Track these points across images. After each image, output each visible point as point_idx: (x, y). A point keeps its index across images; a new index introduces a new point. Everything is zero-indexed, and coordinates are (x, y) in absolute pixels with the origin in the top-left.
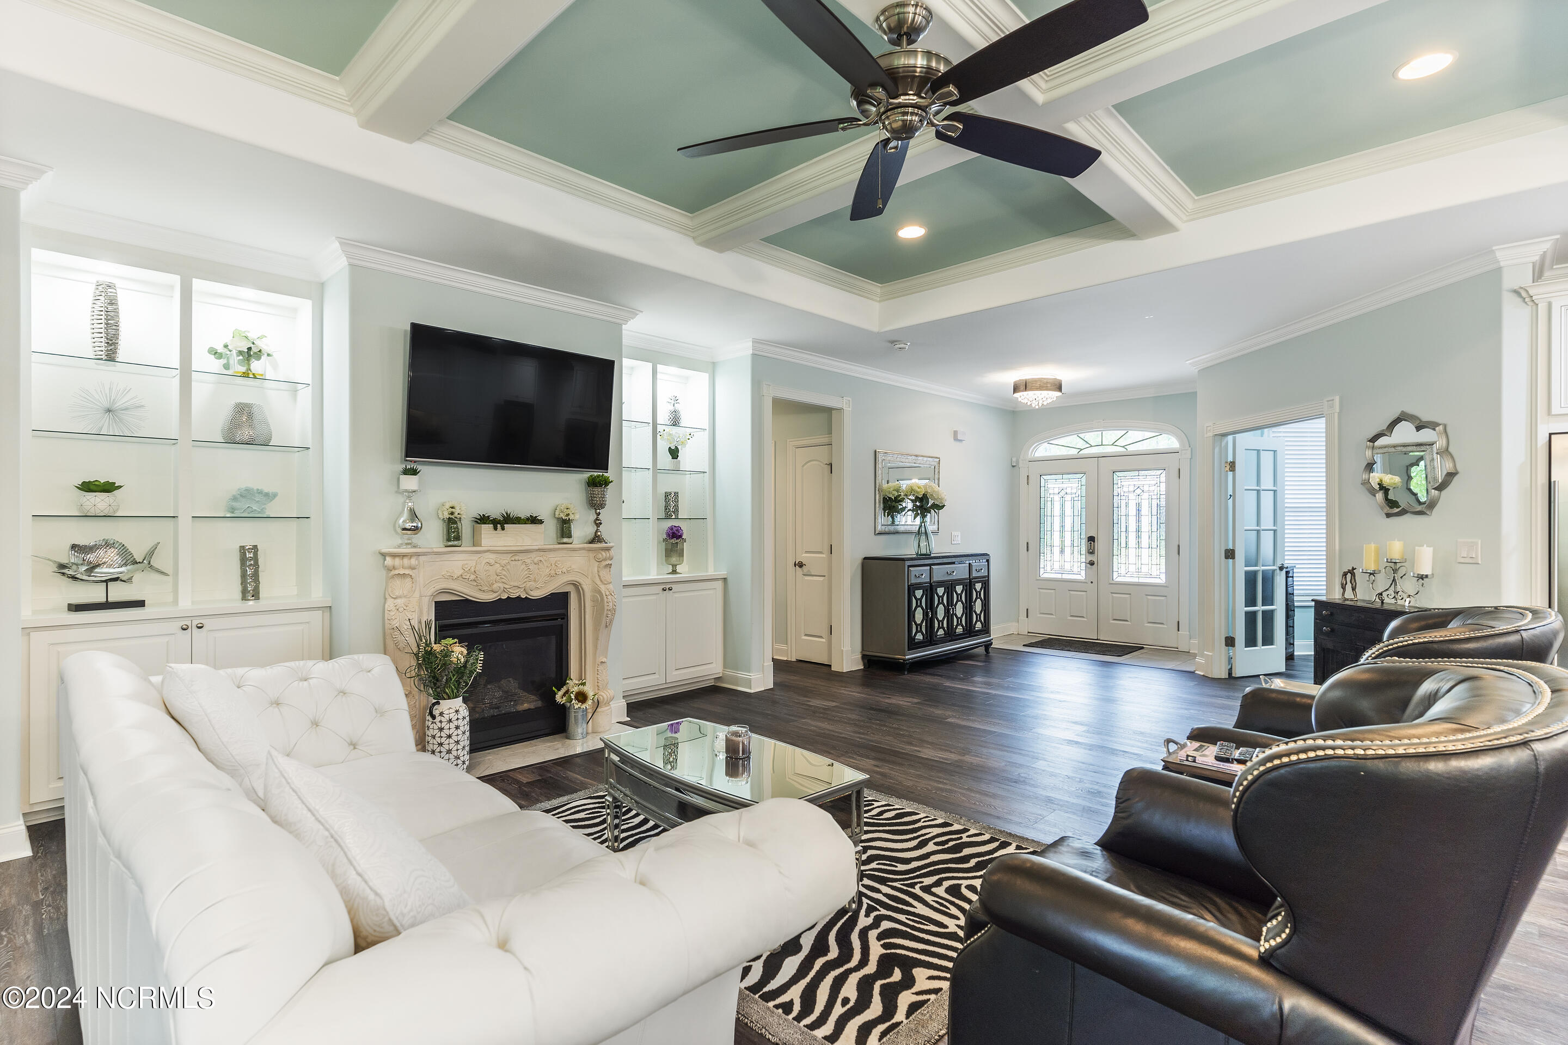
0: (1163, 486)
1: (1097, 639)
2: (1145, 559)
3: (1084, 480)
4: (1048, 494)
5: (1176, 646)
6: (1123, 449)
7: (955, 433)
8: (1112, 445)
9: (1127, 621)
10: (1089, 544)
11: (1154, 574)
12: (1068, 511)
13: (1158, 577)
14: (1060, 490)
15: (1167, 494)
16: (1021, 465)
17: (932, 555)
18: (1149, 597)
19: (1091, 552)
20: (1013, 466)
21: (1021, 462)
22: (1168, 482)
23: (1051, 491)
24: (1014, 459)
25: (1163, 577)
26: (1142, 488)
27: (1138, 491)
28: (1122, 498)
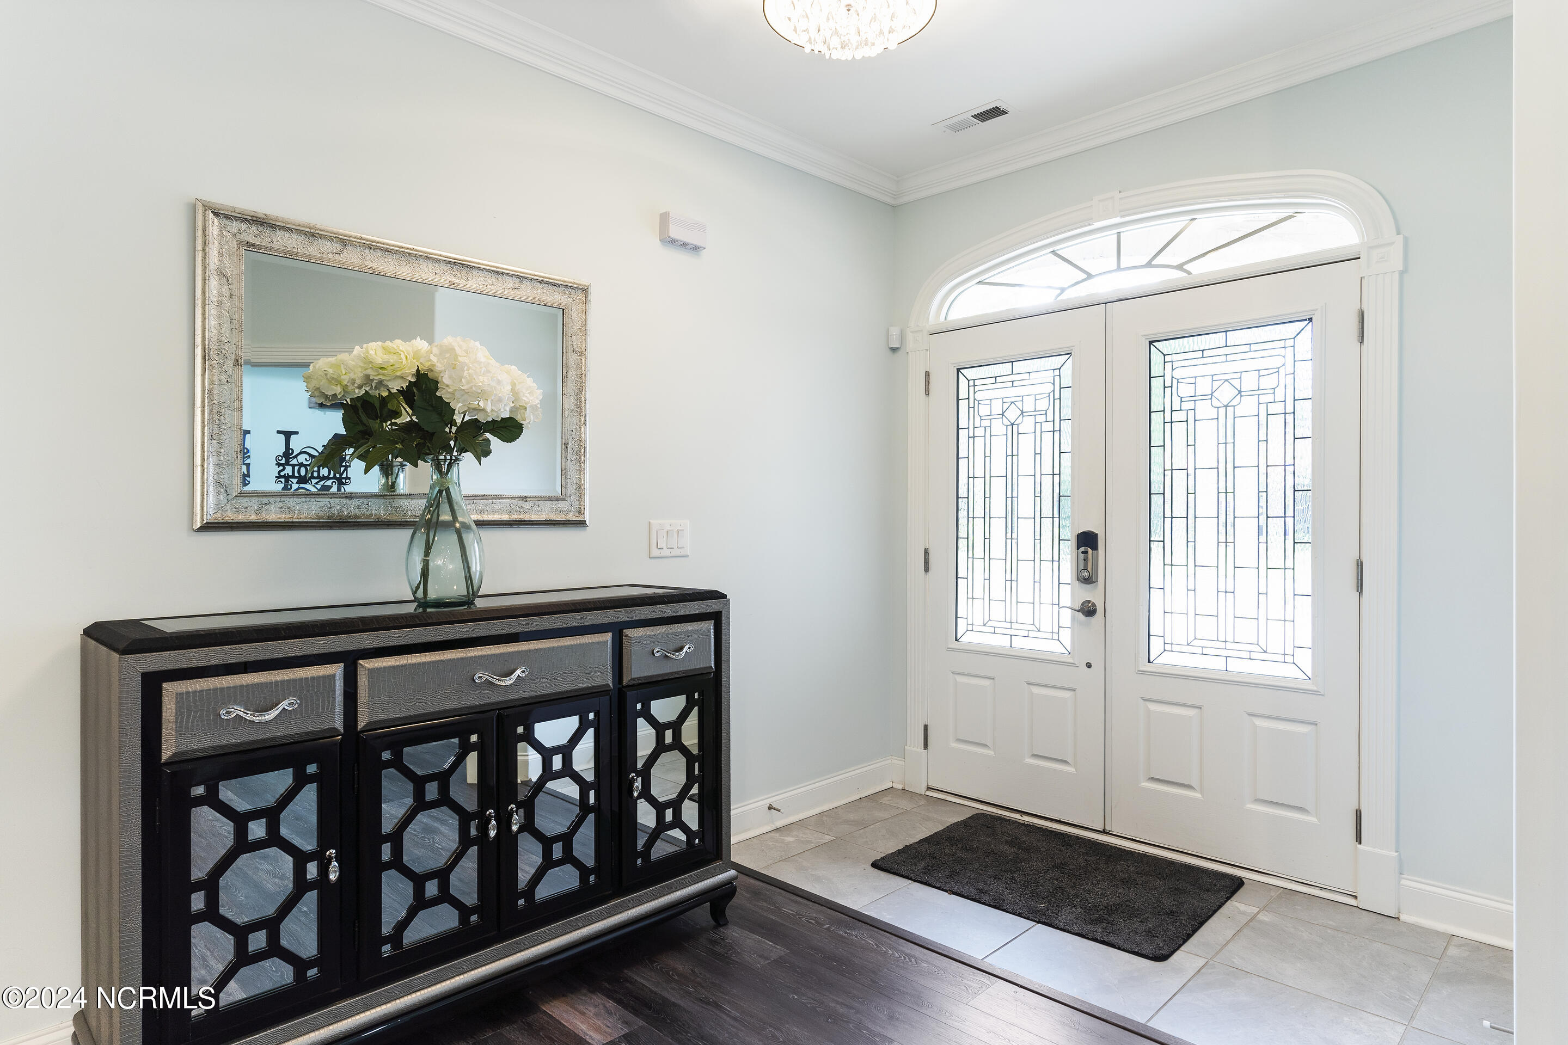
0: (1305, 373)
1: (1104, 832)
2: (1246, 602)
3: (1067, 371)
4: (977, 419)
5: (1350, 889)
6: (1178, 274)
7: (664, 219)
8: (1149, 264)
9: (1189, 787)
10: (1082, 556)
11: (1275, 646)
12: (1026, 463)
13: (1287, 658)
14: (1006, 406)
15: (1320, 401)
16: (910, 344)
17: (480, 603)
18: (1259, 722)
19: (1087, 577)
20: (894, 350)
21: (910, 337)
22: (1320, 359)
23: (984, 410)
24: (895, 331)
25: (1305, 659)
26: (1236, 383)
27: (1226, 393)
28: (1177, 416)
